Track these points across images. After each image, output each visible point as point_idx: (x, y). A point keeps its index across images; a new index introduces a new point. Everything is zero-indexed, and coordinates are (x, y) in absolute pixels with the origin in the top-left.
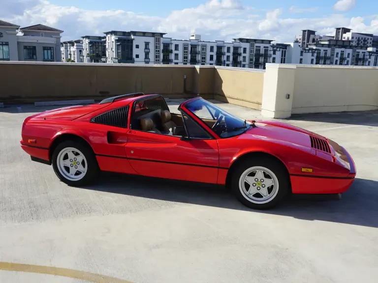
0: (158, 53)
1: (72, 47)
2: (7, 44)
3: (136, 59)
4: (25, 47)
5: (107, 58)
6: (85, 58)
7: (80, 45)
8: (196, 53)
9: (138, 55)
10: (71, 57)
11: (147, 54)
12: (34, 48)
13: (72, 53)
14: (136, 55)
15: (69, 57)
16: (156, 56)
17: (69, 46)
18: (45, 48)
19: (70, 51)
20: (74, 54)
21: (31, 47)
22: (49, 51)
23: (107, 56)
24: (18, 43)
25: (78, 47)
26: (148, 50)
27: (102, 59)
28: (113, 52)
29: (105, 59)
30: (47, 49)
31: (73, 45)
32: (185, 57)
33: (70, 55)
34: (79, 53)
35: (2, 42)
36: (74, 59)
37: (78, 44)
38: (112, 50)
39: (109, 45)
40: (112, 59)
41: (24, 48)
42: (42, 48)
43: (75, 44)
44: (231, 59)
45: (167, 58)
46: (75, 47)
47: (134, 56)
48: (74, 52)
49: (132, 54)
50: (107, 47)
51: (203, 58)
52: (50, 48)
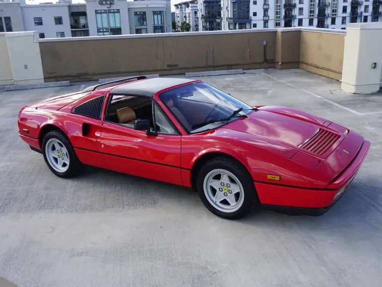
0: (278, 8)
1: (187, 9)
2: (118, 11)
3: (253, 18)
4: (136, 13)
5: (222, 19)
6: (199, 19)
7: (195, 5)
8: (326, 5)
9: (256, 13)
10: (186, 19)
11: (266, 11)
12: (144, 13)
13: (187, 15)
14: (254, 13)
15: (184, 20)
16: (277, 12)
17: (184, 8)
18: (155, 13)
19: (186, 13)
20: (189, 17)
21: (142, 13)
22: (159, 16)
23: (222, 16)
24: (129, 9)
25: (193, 8)
26: (268, 6)
27: (217, 20)
28: (228, 11)
29: (219, 20)
30: (157, 14)
31: (188, 7)
32: (311, 11)
33: (185, 17)
34: (194, 14)
35: (114, 10)
36: (190, 23)
37: (193, 5)
38: (227, 9)
39: (224, 4)
40: (227, 20)
41: (135, 15)
42: (152, 13)
43: (190, 5)
44: (370, 9)
45: (289, 13)
46: (190, 8)
47: (251, 14)
48: (189, 13)
49: (248, 12)
50: (222, 6)
51: (333, 11)
52: (160, 13)
